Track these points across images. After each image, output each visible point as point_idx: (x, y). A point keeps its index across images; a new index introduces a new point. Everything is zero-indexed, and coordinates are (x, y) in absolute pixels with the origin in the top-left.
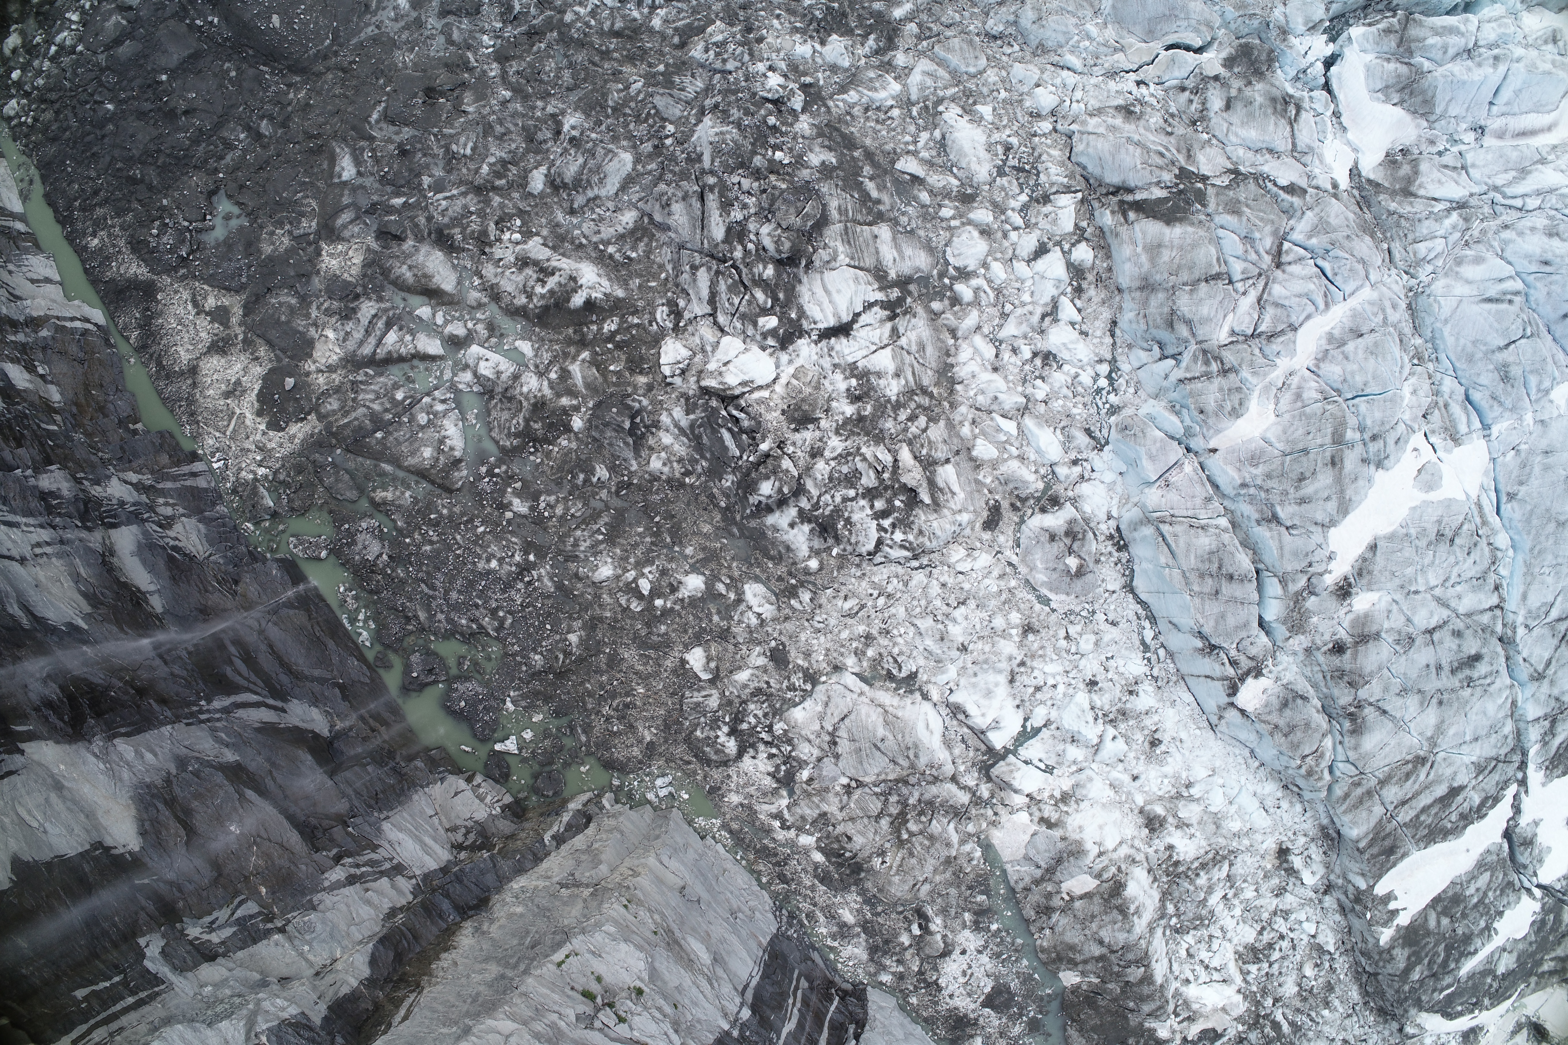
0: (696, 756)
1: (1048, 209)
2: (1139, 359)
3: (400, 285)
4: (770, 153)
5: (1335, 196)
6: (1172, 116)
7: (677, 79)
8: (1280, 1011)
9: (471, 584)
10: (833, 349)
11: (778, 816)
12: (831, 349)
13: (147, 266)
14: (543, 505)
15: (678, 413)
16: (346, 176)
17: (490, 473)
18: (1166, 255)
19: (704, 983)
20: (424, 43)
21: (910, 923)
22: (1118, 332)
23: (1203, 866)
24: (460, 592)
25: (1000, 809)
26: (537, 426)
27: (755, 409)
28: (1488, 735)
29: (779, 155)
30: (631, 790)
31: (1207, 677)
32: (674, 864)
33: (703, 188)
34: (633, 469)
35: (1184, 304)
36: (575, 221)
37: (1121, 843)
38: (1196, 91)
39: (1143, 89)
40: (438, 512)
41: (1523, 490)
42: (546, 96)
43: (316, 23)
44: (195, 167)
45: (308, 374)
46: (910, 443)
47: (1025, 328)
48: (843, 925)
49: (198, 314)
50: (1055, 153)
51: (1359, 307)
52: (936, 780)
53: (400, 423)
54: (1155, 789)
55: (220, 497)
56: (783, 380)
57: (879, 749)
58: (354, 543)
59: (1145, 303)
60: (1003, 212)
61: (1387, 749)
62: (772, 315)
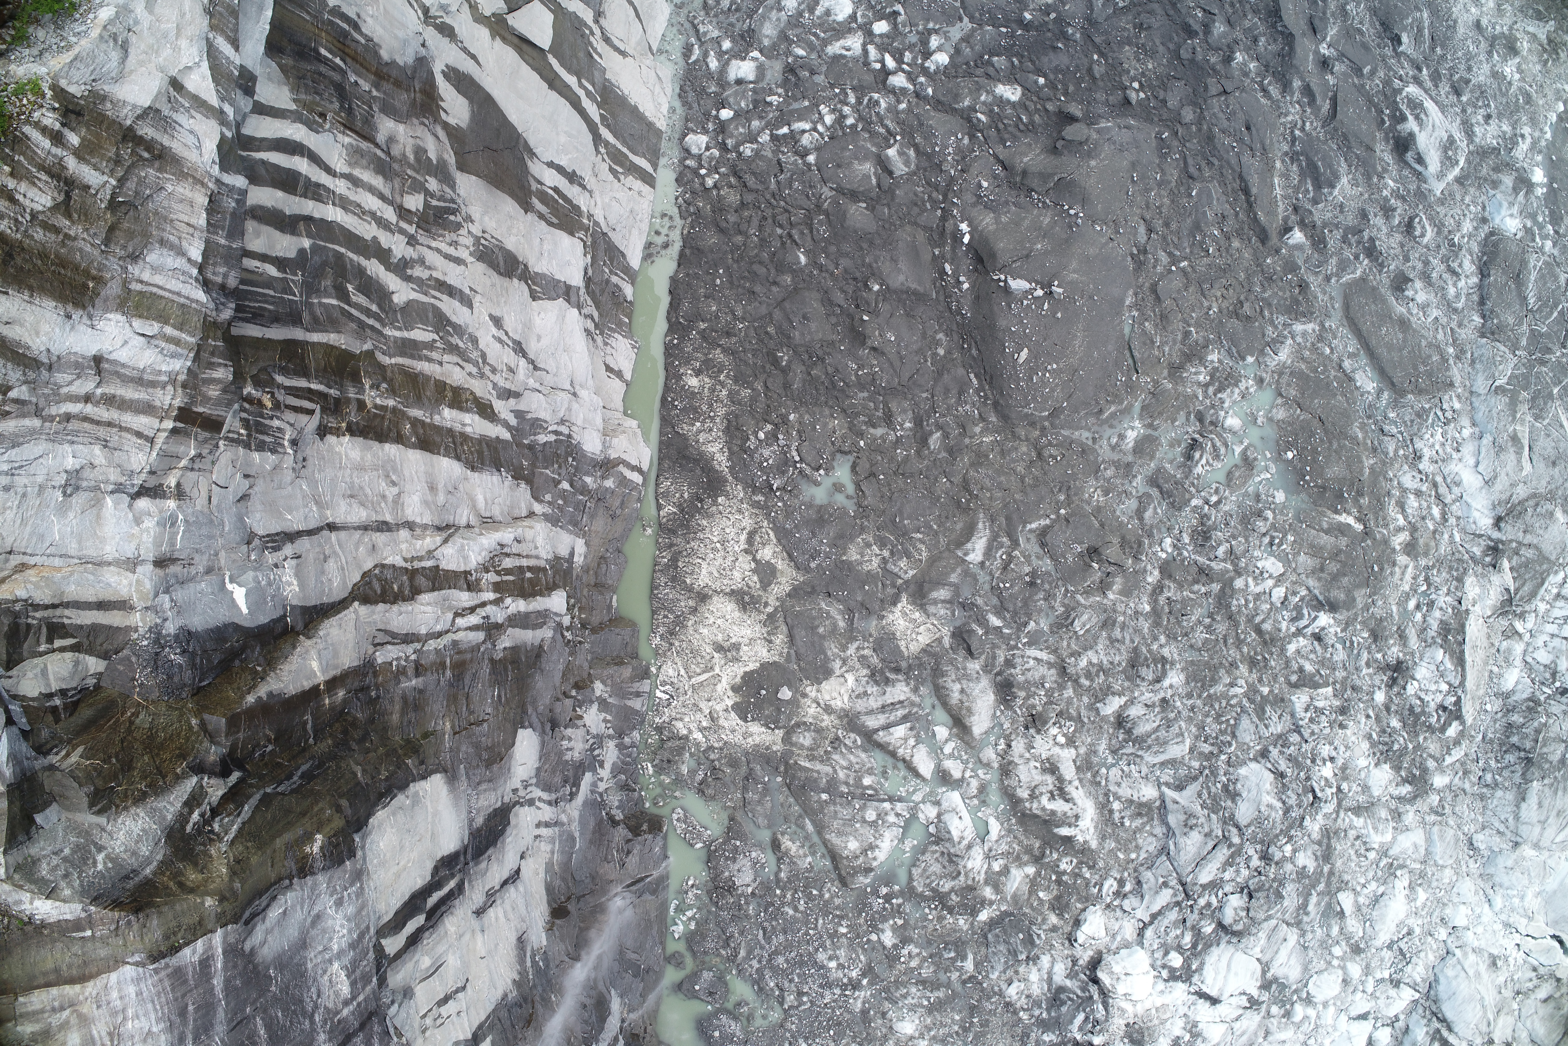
1: (1392, 992)
3: (941, 695)
7: (1268, 709)
9: (802, 964)
10: (1195, 1006)
13: (730, 459)
14: (905, 952)
15: (1059, 968)
16: (970, 558)
17: (888, 898)
20: (1119, 494)
24: (787, 961)
26: (954, 898)
27: (1113, 1011)
34: (991, 977)
36: (1110, 760)
39: (1514, 953)
40: (820, 891)
42: (1172, 637)
43: (1052, 390)
44: (844, 410)
45: (805, 695)
49: (746, 551)
50: (1431, 956)
53: (850, 804)
55: (643, 726)
56: (1147, 1005)
58: (734, 860)
60: (1367, 975)
62: (1182, 954)
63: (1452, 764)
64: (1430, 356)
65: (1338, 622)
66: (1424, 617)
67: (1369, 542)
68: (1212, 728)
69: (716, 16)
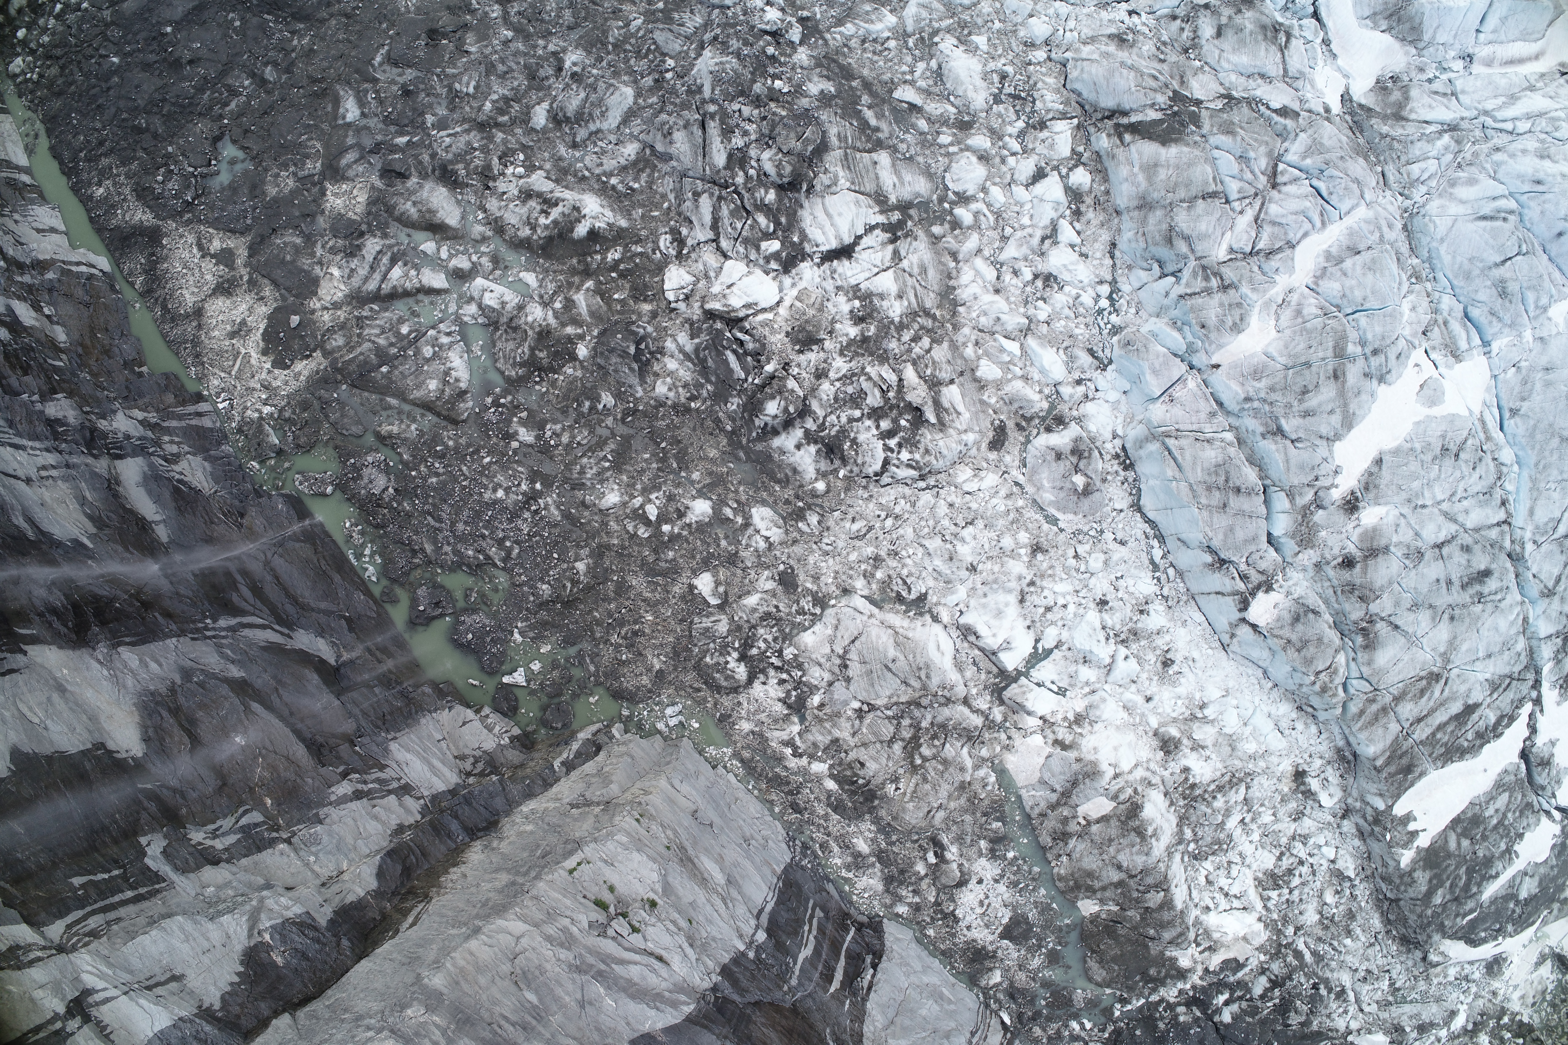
0: (706, 683)
1: (1045, 134)
2: (1139, 279)
3: (404, 221)
4: (769, 82)
5: (1328, 119)
6: (1164, 44)
7: (676, 16)
8: (1302, 940)
9: (478, 515)
10: (835, 271)
11: (790, 743)
12: (834, 271)
13: (152, 211)
14: (549, 434)
15: (683, 338)
16: (350, 117)
18: (1162, 174)
19: (718, 903)
21: (925, 851)
22: (1117, 253)
23: (1220, 789)
24: (466, 523)
25: (1013, 732)
26: (541, 355)
27: (760, 331)
28: (1501, 652)
29: (778, 84)
30: (640, 720)
31: (1217, 593)
32: (685, 788)
33: (704, 115)
34: (638, 395)
35: (1182, 220)
36: (577, 154)
37: (1136, 766)
38: (1187, 19)
39: (1135, 18)
40: (444, 444)
41: (1525, 406)
42: (547, 35)
44: (200, 114)
45: (313, 312)
46: (914, 363)
47: (1025, 250)
48: (857, 855)
49: (203, 257)
50: (1050, 80)
51: (1355, 226)
52: (948, 701)
53: (405, 357)
54: (1169, 710)
55: (226, 437)
56: (787, 303)
57: (890, 670)
58: (360, 477)
59: (1144, 221)
60: (1000, 138)
61: (1400, 665)
62: (772, 237)
68: (642, 65)
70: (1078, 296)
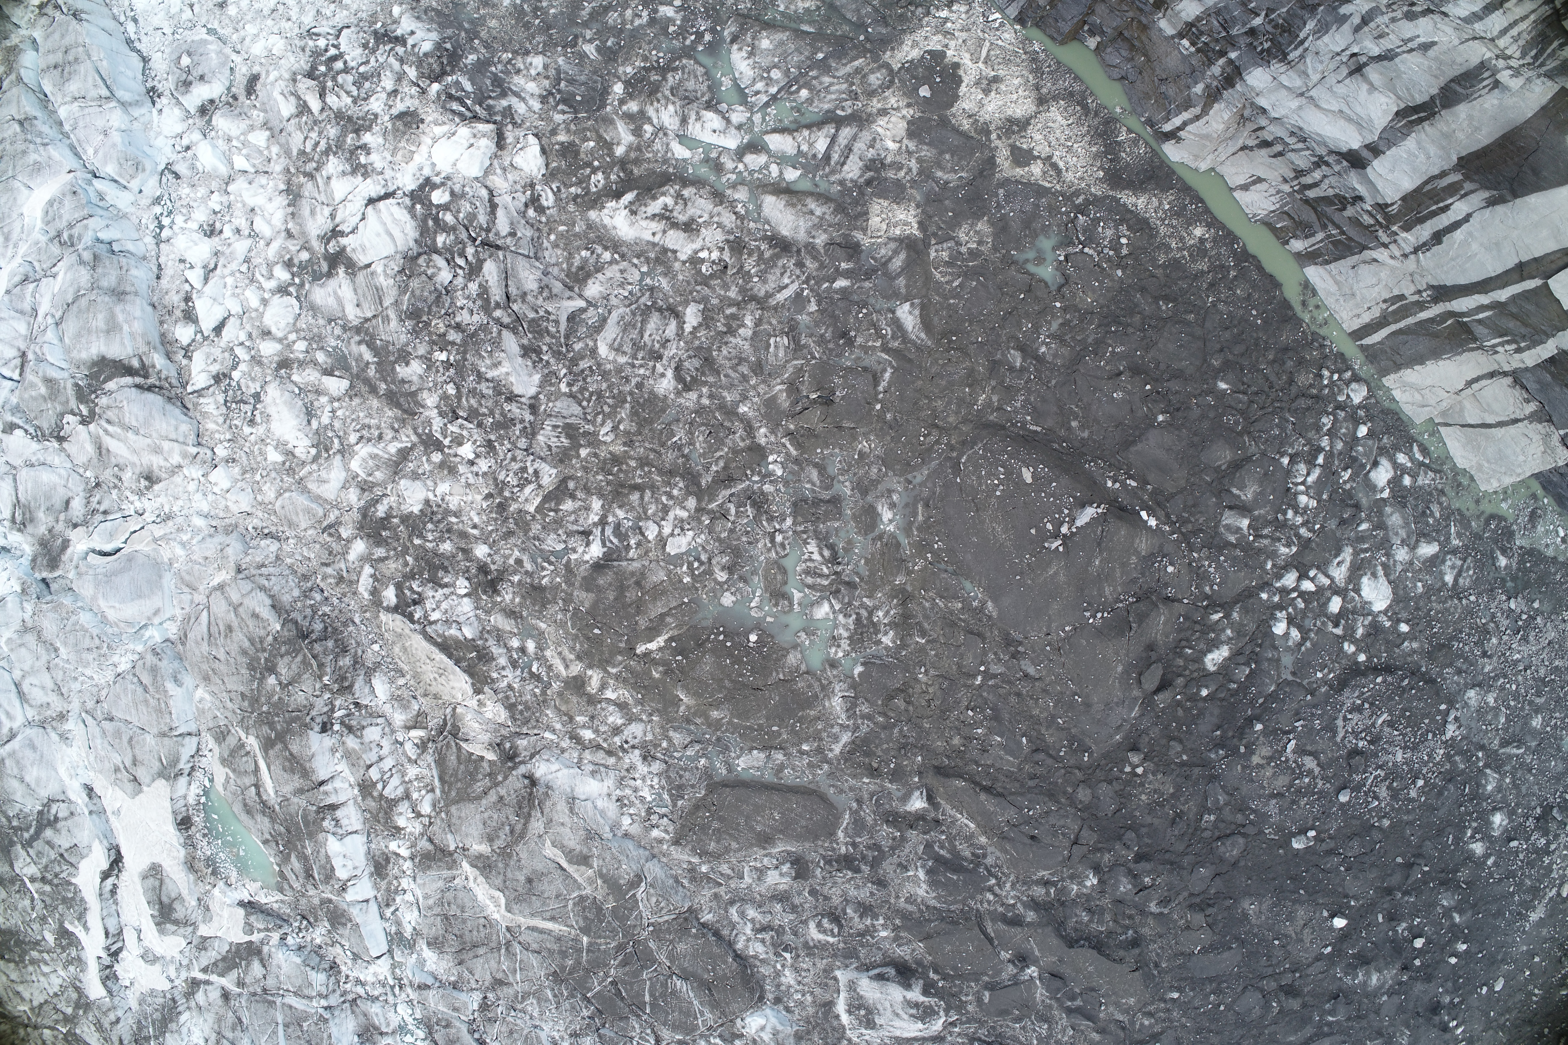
1: (215, 368)
3: (821, 197)
4: (452, 358)
6: (115, 487)
7: (567, 442)
10: (383, 186)
12: (385, 185)
13: (1125, 205)
14: (645, 14)
15: (521, 109)
16: (907, 306)
17: (700, 35)
18: (100, 321)
22: (155, 269)
26: (656, 78)
27: (446, 118)
29: (445, 359)
33: (507, 306)
34: (561, 58)
35: (84, 276)
36: (648, 281)
38: (94, 512)
39: (138, 505)
42: (700, 410)
43: (980, 477)
45: (909, 105)
46: (314, 121)
49: (1050, 157)
50: (211, 426)
53: (799, 68)
56: (424, 148)
59: (120, 280)
60: (253, 358)
62: (438, 206)
63: (359, 574)
64: (718, 842)
65: (580, 562)
66: (509, 649)
67: (622, 645)
68: (594, 383)
69: (1430, 494)
70: (186, 221)
